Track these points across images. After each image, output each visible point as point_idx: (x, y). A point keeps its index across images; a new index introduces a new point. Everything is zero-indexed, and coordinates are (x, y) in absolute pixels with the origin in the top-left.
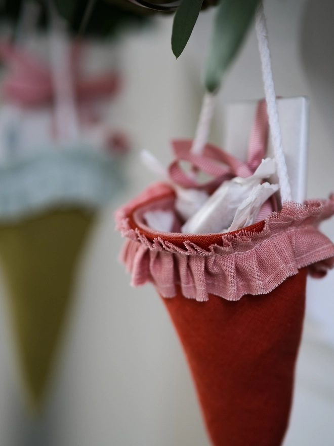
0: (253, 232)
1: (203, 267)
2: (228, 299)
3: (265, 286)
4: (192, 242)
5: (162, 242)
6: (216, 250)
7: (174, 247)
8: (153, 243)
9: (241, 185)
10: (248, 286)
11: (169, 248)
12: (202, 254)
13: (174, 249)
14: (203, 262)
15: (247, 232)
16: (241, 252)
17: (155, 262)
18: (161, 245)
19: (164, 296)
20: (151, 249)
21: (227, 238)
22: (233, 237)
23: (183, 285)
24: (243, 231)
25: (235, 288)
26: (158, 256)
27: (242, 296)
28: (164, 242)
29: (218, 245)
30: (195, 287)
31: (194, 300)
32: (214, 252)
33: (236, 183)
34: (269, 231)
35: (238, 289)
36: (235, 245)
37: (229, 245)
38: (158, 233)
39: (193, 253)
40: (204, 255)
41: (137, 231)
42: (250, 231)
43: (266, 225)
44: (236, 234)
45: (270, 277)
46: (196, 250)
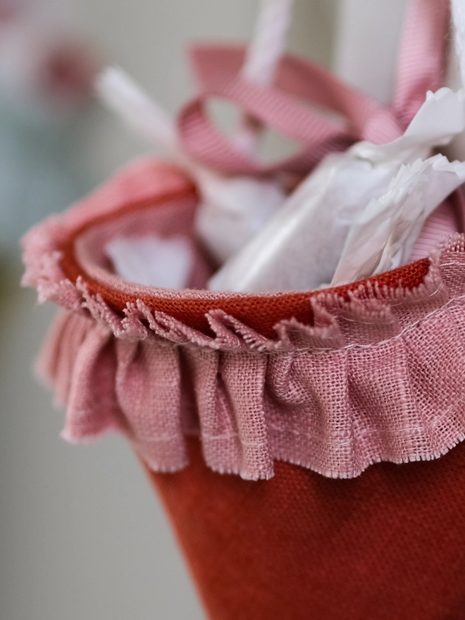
0: (396, 286)
1: (260, 385)
2: (328, 475)
3: (430, 438)
4: (228, 314)
5: (147, 313)
6: (294, 336)
7: (179, 326)
8: (122, 316)
9: (373, 163)
10: (384, 438)
11: (166, 329)
12: (257, 347)
13: (178, 332)
14: (261, 370)
15: (380, 286)
16: (365, 343)
17: (130, 372)
18: (146, 323)
19: (155, 467)
20: (117, 333)
21: (324, 304)
22: (342, 299)
23: (206, 436)
24: (369, 284)
25: (347, 443)
26: (140, 354)
27: (366, 466)
28: (153, 313)
29: (299, 320)
30: (238, 441)
31: (237, 478)
32: (288, 342)
33: (359, 159)
34: (442, 286)
35: (354, 448)
36: (348, 323)
37: (328, 323)
38: (137, 289)
39: (231, 343)
40: (260, 349)
41: (81, 286)
42: (388, 284)
43: (431, 269)
44: (350, 293)
45: (444, 413)
46: (240, 336)
